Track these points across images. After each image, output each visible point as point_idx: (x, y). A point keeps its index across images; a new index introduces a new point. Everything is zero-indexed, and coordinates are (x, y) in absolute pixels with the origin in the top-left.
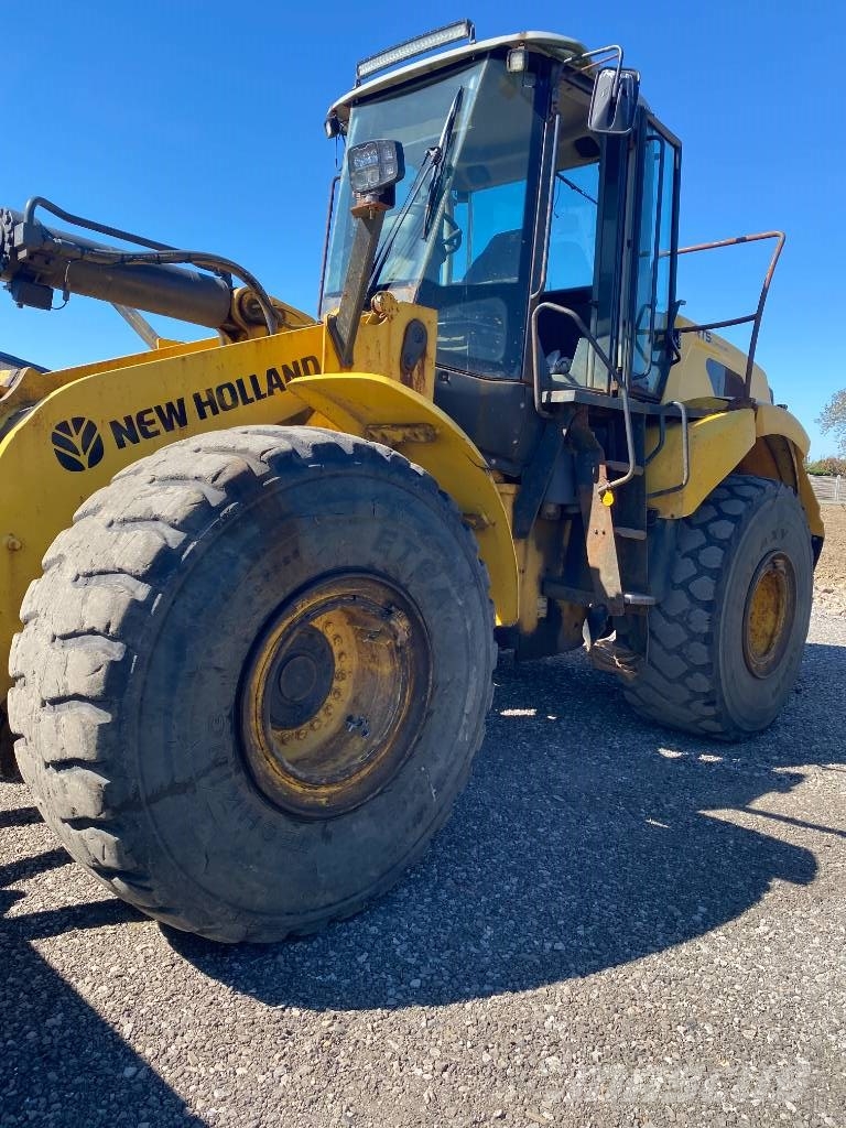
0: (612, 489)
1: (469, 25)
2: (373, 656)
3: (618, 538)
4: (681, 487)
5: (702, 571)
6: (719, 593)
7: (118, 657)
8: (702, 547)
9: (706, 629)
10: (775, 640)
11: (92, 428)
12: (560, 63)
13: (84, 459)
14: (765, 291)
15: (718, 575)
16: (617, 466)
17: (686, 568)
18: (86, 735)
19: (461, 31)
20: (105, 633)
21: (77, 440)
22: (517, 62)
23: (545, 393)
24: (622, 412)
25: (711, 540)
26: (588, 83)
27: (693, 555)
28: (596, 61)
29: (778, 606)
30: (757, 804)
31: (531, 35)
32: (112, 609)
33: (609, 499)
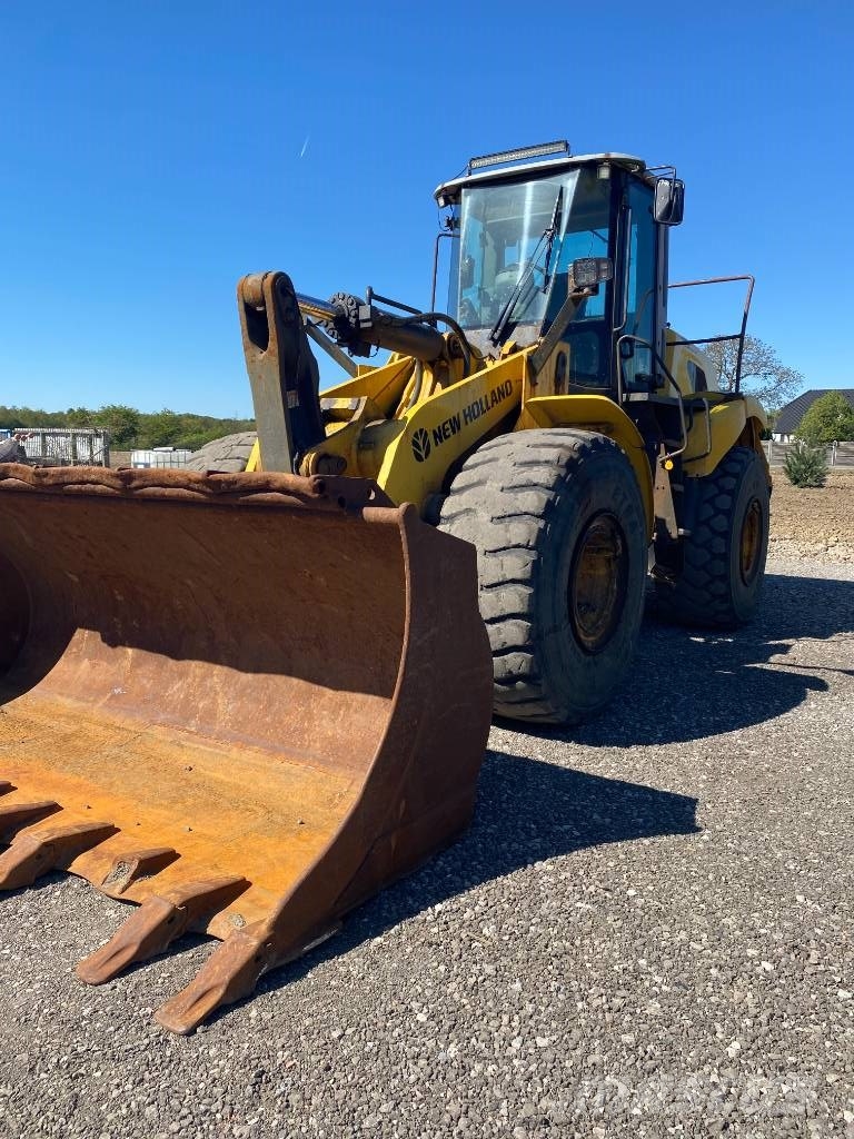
0: (672, 459)
1: (567, 145)
2: (592, 565)
3: (673, 490)
4: (707, 454)
5: (718, 511)
6: (730, 525)
7: (535, 558)
8: (716, 496)
9: (723, 550)
10: (752, 559)
11: (426, 434)
12: (628, 173)
13: (423, 454)
14: (746, 316)
15: (729, 514)
16: (673, 443)
17: (708, 511)
18: (522, 600)
19: (561, 147)
20: (526, 547)
21: (421, 442)
22: (605, 173)
23: (625, 395)
24: (678, 407)
25: (722, 491)
26: (650, 187)
27: (711, 501)
28: (656, 173)
29: (752, 536)
30: (772, 659)
31: (614, 155)
32: (530, 534)
33: (669, 465)
